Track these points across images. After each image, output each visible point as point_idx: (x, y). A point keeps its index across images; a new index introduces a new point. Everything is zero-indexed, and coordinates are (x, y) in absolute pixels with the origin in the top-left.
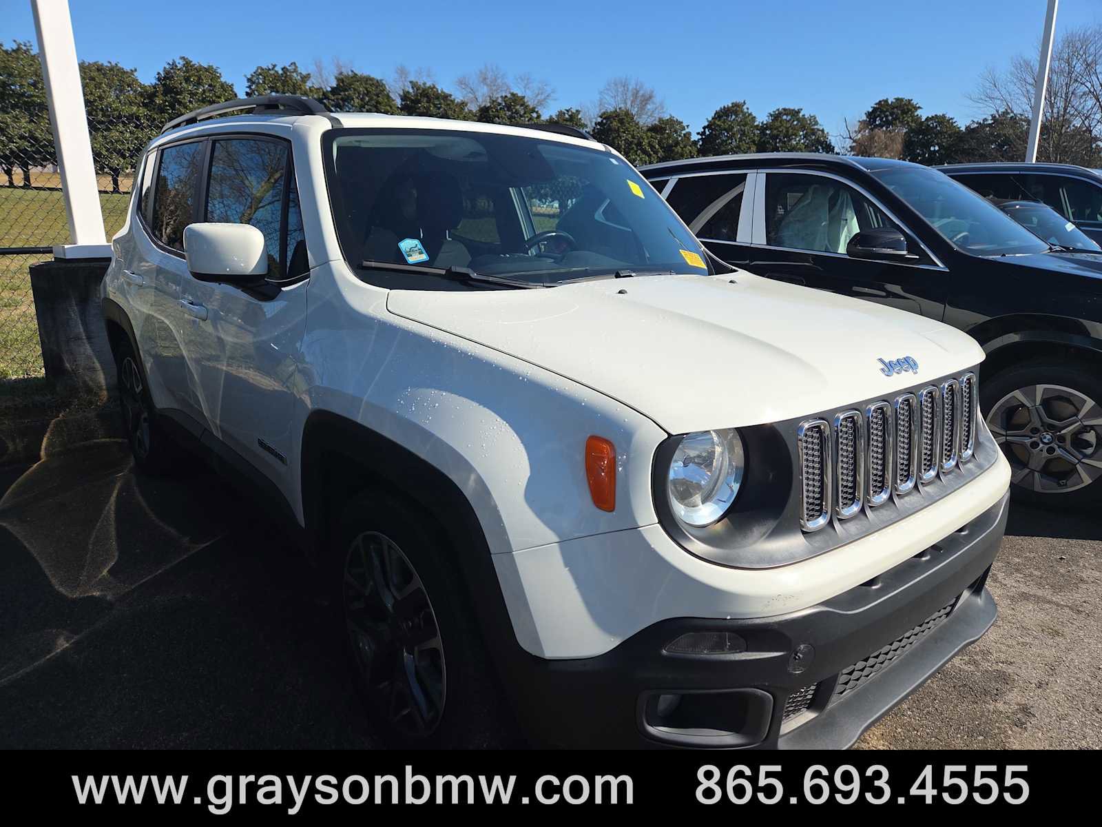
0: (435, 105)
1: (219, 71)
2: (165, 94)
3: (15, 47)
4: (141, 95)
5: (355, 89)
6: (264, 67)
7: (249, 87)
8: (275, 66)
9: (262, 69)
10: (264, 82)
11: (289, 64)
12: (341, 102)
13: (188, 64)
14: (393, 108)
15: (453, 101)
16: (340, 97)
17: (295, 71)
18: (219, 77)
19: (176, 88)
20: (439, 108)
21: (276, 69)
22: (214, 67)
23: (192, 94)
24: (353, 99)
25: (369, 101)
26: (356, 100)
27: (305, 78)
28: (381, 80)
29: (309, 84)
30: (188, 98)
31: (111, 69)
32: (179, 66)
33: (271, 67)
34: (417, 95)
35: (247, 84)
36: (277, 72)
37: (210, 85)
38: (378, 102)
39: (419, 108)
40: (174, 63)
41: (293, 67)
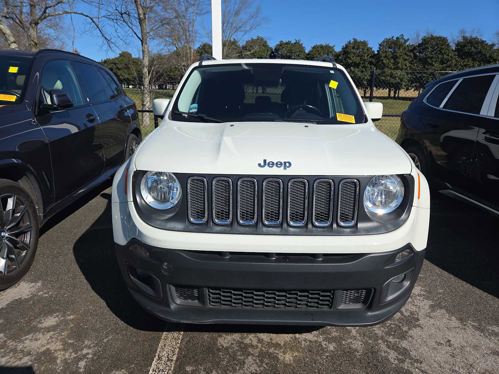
0: (475, 47)
1: (368, 42)
2: (344, 54)
3: (295, 42)
4: (335, 56)
5: (431, 43)
6: (388, 38)
7: (379, 48)
8: (393, 37)
9: (387, 39)
10: (386, 45)
11: (400, 35)
12: (421, 50)
13: (355, 41)
14: (450, 50)
15: (486, 44)
16: (422, 48)
17: (402, 38)
18: (367, 45)
19: (348, 52)
20: (477, 49)
21: (393, 38)
22: (366, 41)
23: (354, 53)
24: (428, 48)
25: (437, 48)
26: (430, 49)
27: (406, 41)
28: (446, 38)
29: (408, 43)
30: (352, 55)
31: (326, 47)
32: (351, 42)
33: (391, 38)
34: (465, 43)
35: (378, 47)
36: (393, 40)
37: (362, 49)
38: (442, 49)
39: (465, 50)
40: (350, 41)
41: (402, 36)
